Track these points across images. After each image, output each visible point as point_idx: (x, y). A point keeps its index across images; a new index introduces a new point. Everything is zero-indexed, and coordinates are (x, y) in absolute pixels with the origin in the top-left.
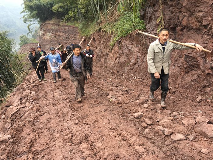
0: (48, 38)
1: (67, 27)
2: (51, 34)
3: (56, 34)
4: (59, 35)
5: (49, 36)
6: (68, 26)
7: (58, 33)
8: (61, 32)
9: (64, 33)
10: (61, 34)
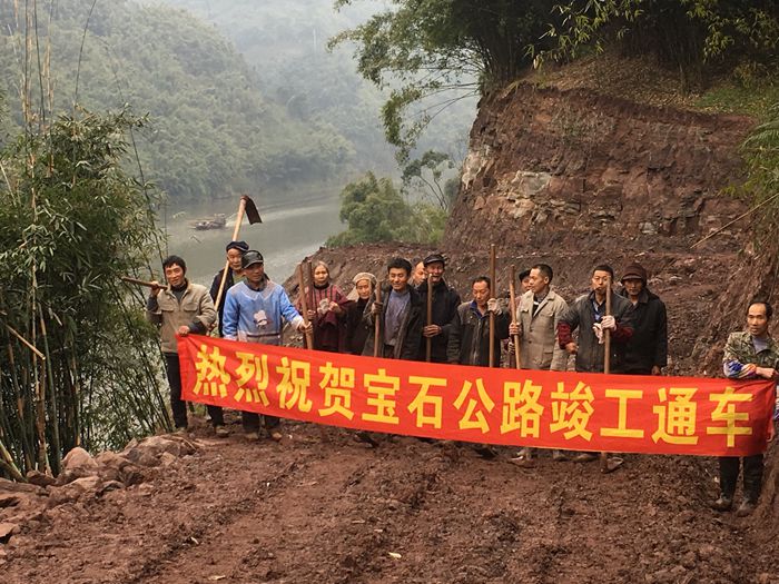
0: (519, 213)
1: (695, 130)
2: (547, 179)
3: (592, 180)
4: (614, 196)
5: (527, 192)
6: (703, 119)
7: (609, 177)
8: (635, 172)
9: (657, 180)
10: (634, 185)
